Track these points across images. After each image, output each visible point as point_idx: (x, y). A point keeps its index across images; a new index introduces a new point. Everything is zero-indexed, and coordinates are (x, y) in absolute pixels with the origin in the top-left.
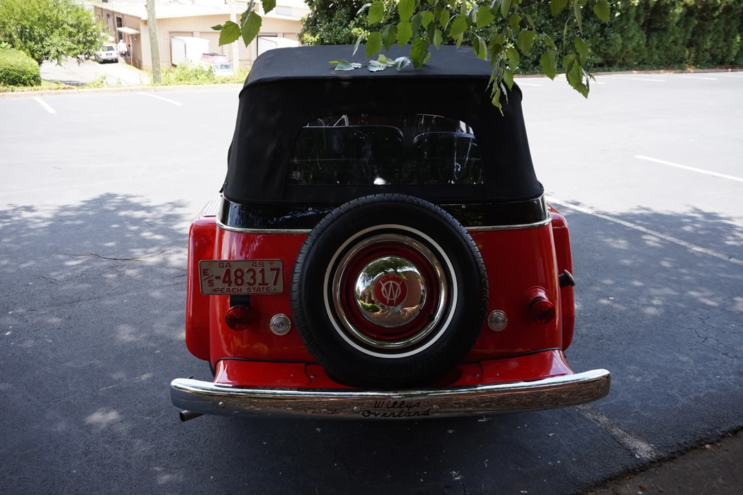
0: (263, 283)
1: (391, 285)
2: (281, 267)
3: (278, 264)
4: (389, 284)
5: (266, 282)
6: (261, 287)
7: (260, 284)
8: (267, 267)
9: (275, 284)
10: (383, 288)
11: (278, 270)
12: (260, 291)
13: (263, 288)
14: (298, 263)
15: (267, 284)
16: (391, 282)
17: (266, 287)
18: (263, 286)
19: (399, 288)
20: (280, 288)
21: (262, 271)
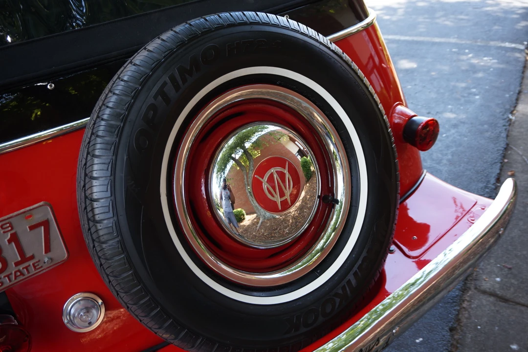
0: (24, 259)
1: (275, 176)
2: (51, 216)
3: (43, 211)
4: (272, 175)
5: (28, 255)
6: (21, 267)
7: (17, 264)
8: (22, 227)
9: (48, 249)
10: (265, 186)
11: (46, 224)
12: (22, 274)
13: (26, 268)
14: (97, 200)
15: (32, 257)
16: (273, 170)
17: (31, 263)
18: (26, 264)
19: (287, 175)
20: (60, 252)
21: (14, 239)
